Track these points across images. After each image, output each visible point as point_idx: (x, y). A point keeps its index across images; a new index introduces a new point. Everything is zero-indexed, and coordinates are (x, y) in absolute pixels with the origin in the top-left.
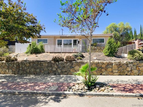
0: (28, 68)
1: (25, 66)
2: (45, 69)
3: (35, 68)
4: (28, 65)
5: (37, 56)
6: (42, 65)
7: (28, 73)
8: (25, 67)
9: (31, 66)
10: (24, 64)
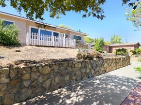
0: (48, 78)
1: (40, 73)
2: (77, 73)
3: (62, 75)
4: (48, 70)
5: (19, 51)
6: (73, 66)
7: (47, 88)
8: (39, 76)
9: (54, 72)
10: (38, 71)
